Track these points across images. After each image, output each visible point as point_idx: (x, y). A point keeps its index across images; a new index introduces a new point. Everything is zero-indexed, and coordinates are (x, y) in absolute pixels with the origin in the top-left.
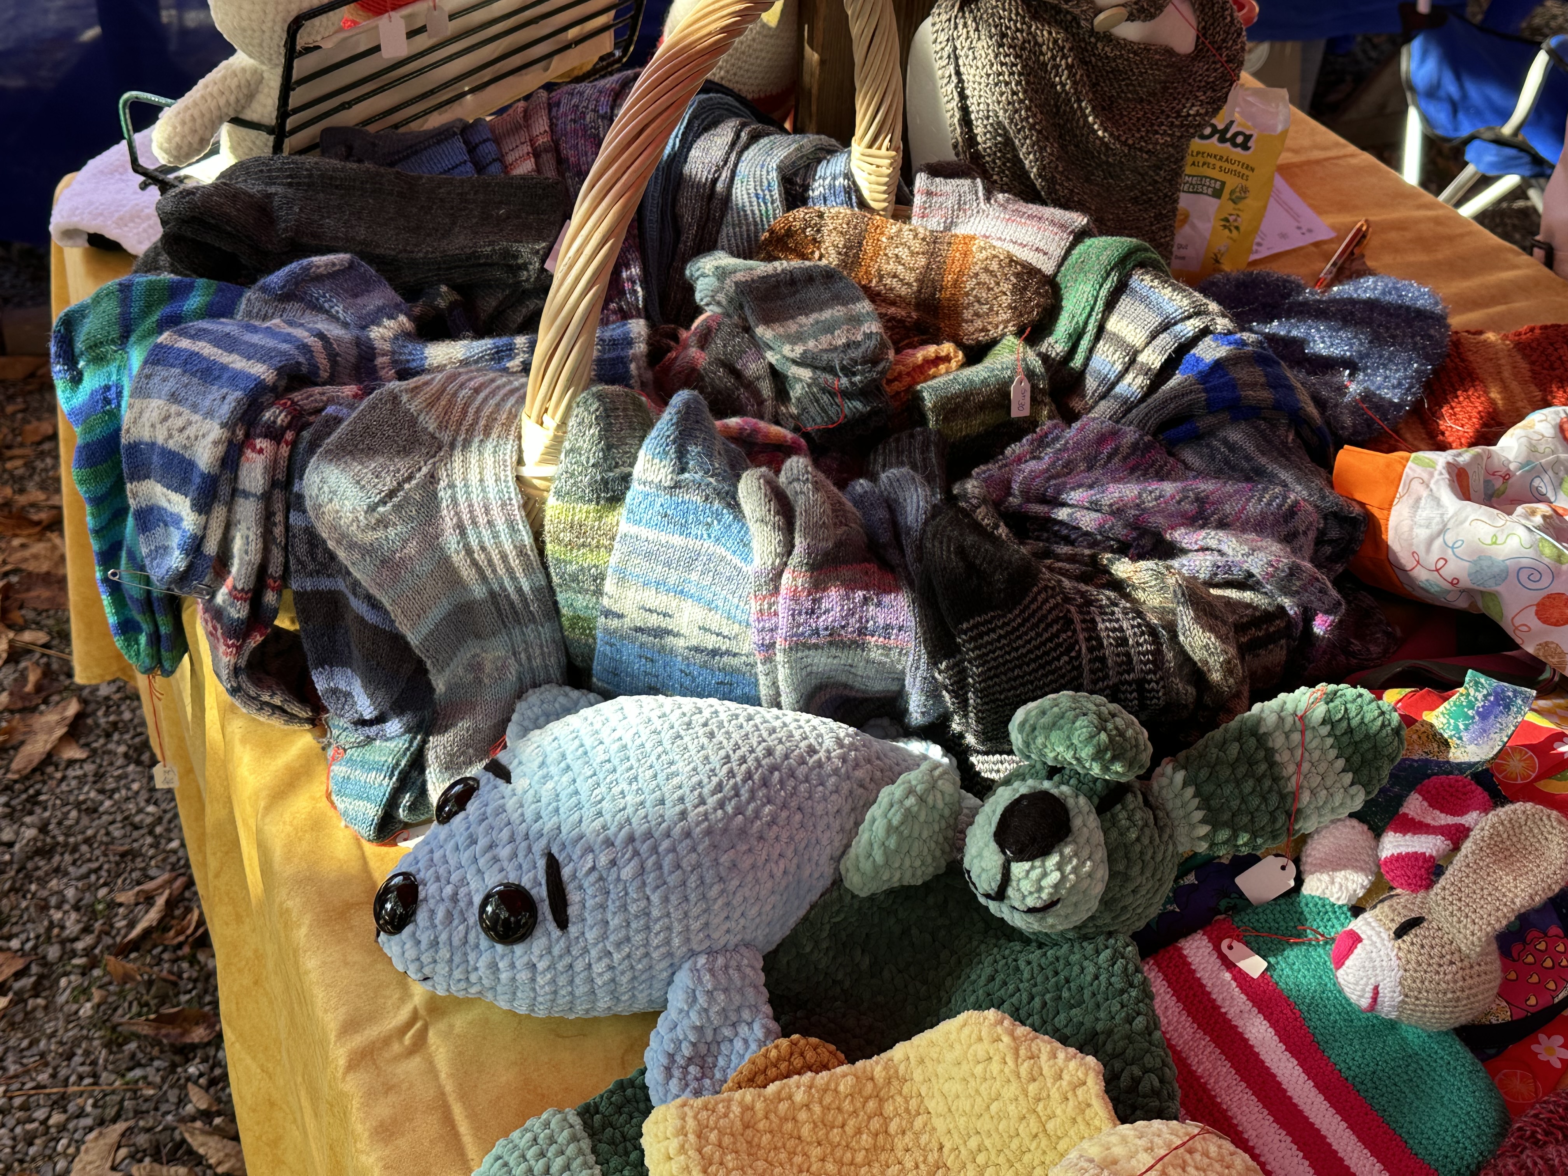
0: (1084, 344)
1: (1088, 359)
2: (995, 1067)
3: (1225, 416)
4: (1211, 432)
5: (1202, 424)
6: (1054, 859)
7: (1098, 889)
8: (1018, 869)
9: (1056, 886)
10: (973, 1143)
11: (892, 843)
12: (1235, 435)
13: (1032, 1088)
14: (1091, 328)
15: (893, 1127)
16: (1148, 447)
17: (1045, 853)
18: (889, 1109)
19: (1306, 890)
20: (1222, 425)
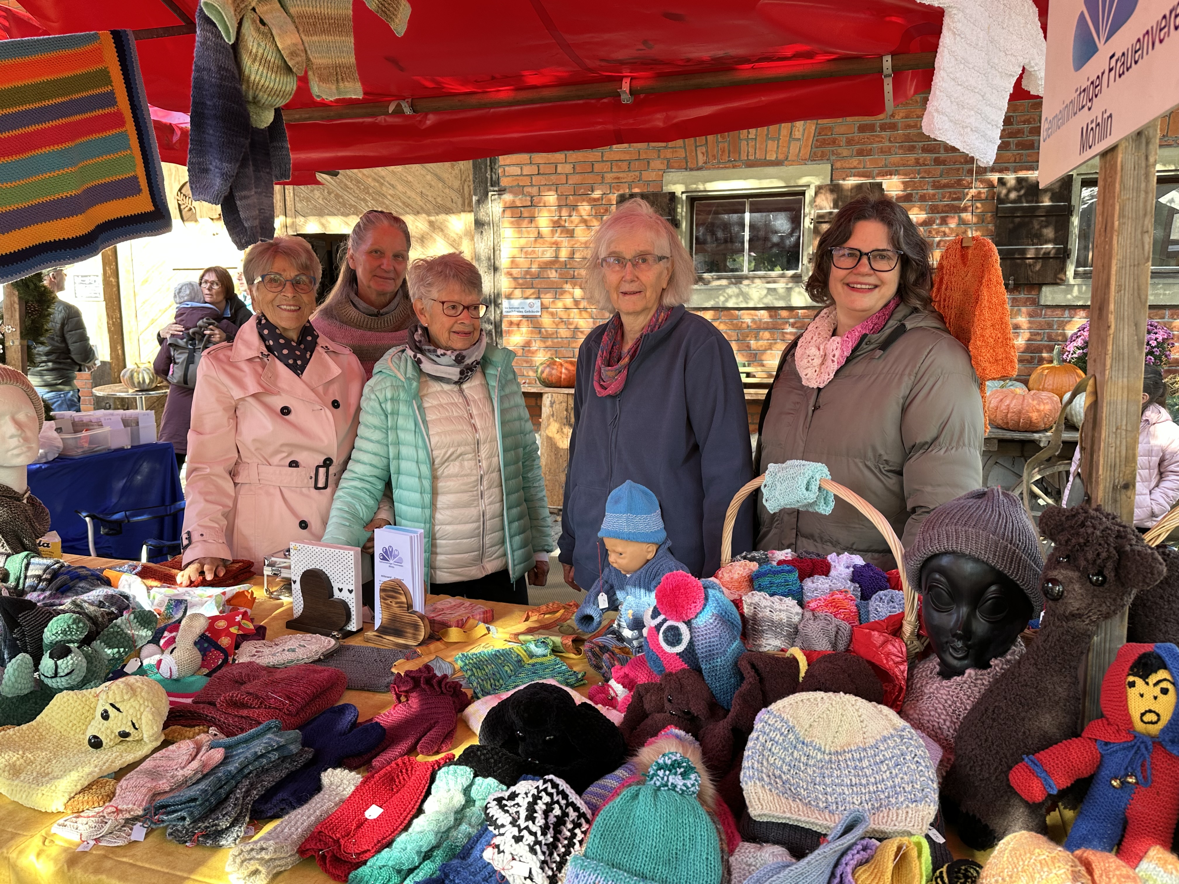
0: (21, 581)
1: (24, 584)
2: (71, 701)
3: (77, 580)
4: (74, 586)
5: (71, 584)
6: (69, 657)
7: (85, 665)
8: (59, 662)
9: (72, 664)
10: (70, 725)
11: (16, 673)
12: (81, 585)
13: (84, 699)
14: (22, 576)
15: (44, 733)
16: (55, 594)
17: (66, 656)
18: (41, 730)
19: (144, 664)
20: (77, 583)
